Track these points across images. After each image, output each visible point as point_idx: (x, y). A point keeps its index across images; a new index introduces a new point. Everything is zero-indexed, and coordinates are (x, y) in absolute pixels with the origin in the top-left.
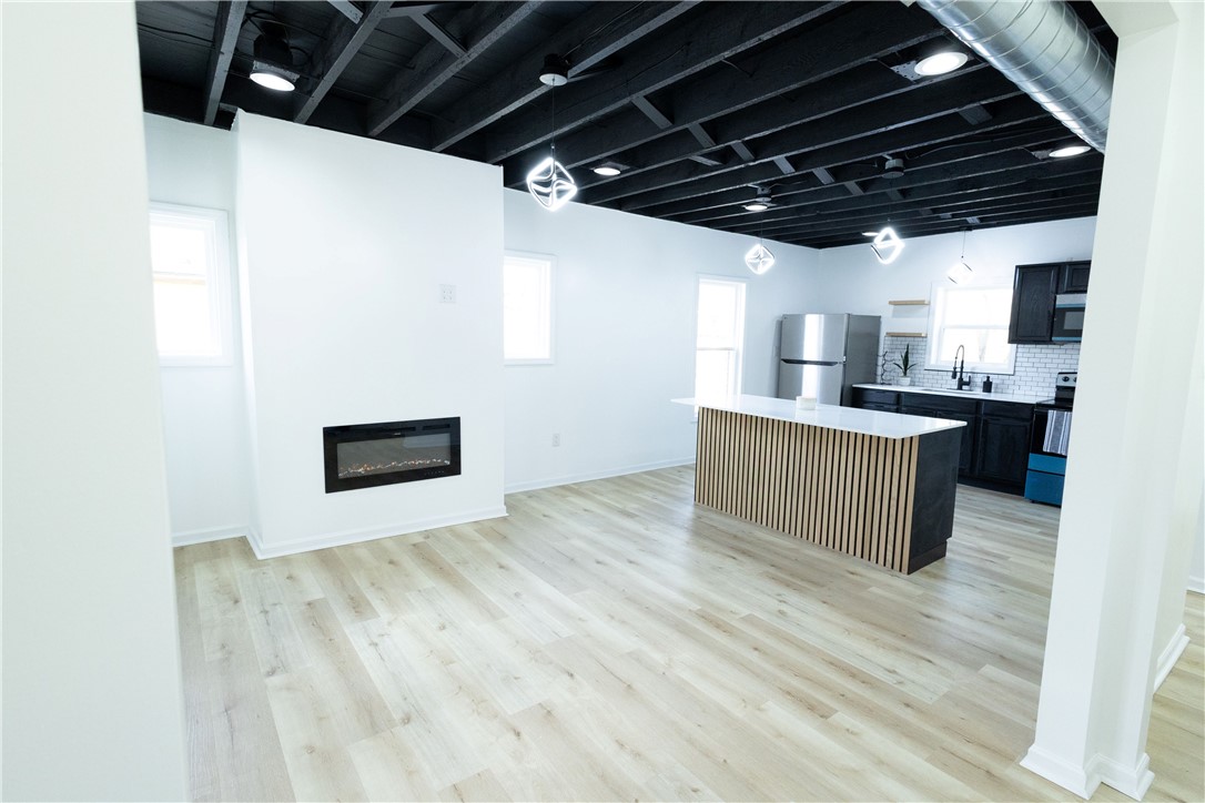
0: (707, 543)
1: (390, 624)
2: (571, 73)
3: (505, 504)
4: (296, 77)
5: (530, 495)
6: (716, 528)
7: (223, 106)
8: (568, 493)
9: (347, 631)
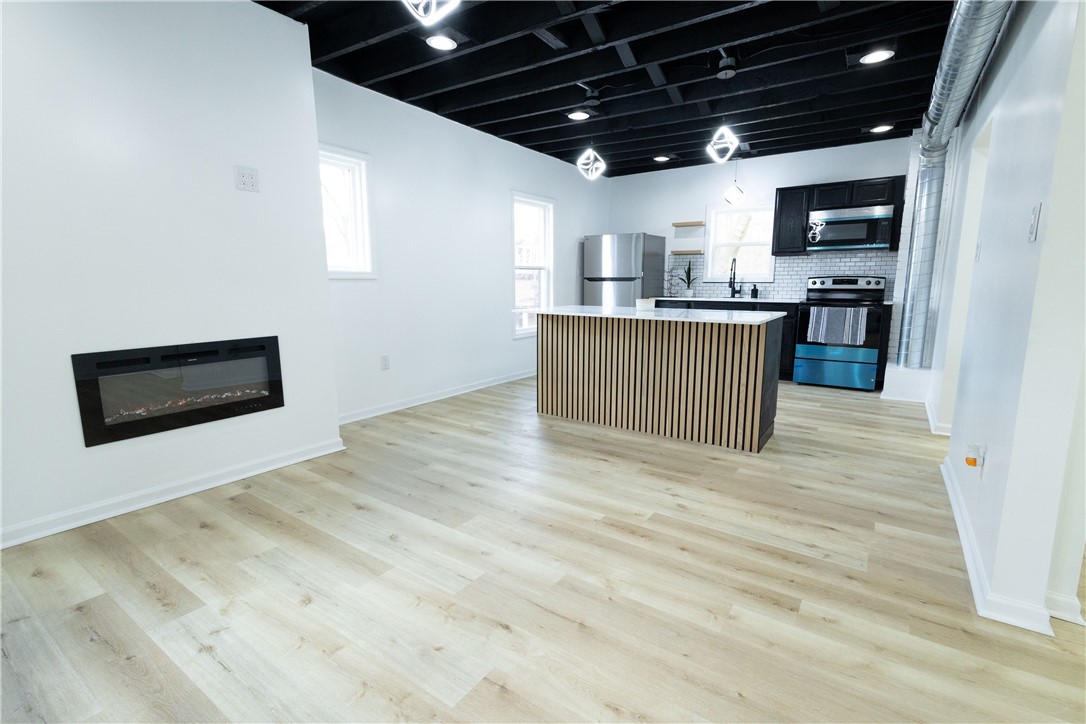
0: (572, 450)
3: (341, 436)
5: (364, 424)
6: (571, 434)
8: (405, 419)
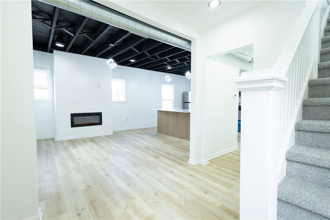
1: (81, 149)
2: (115, 43)
3: (113, 133)
4: (64, 44)
7: (51, 49)
8: (129, 131)
9: (72, 150)
